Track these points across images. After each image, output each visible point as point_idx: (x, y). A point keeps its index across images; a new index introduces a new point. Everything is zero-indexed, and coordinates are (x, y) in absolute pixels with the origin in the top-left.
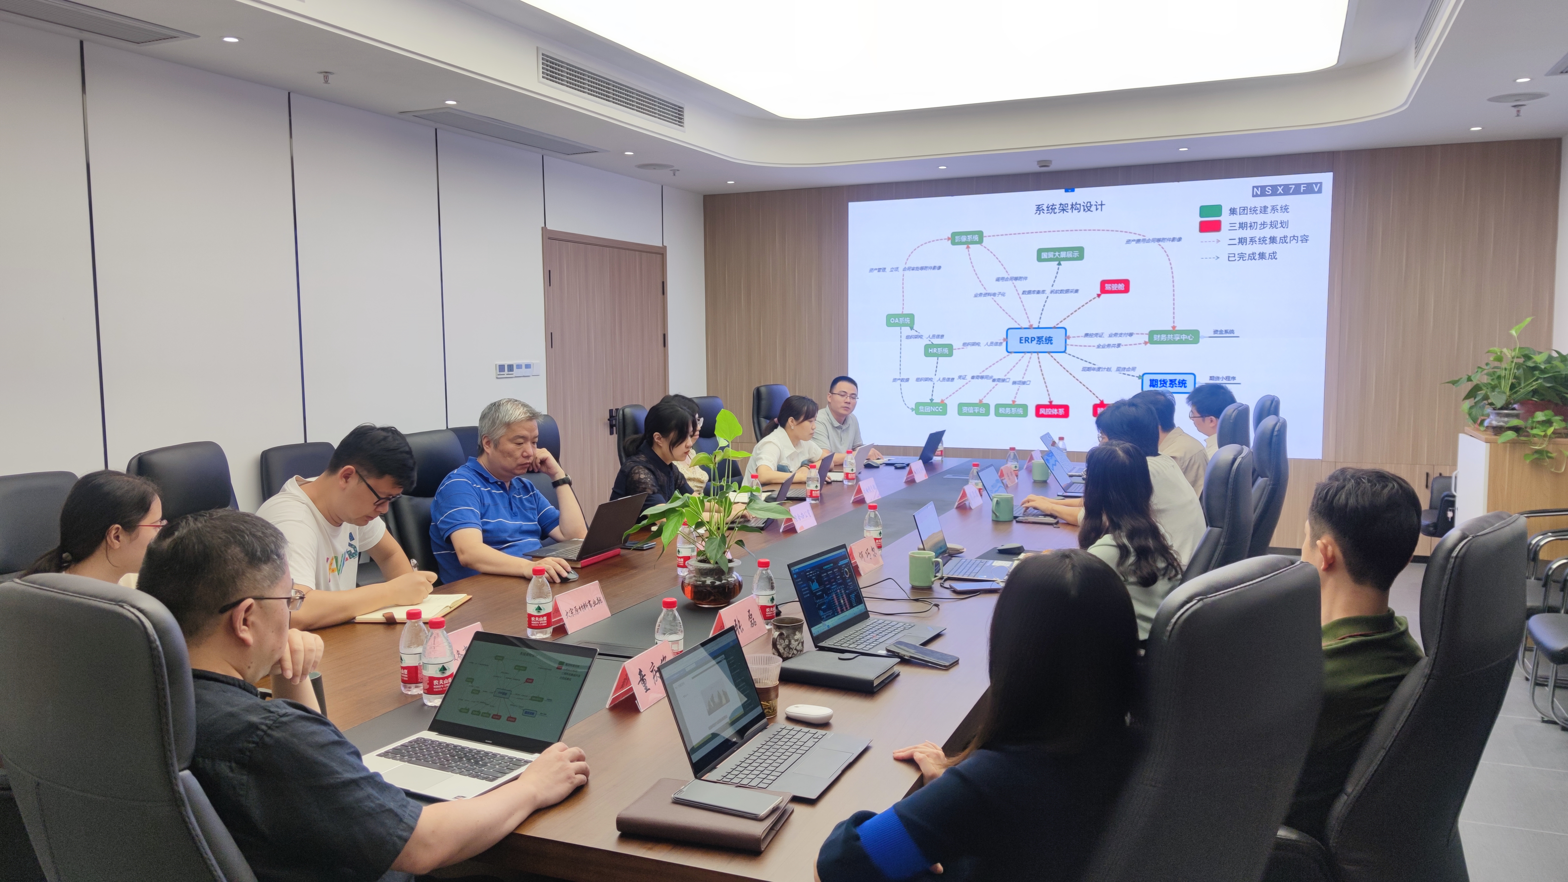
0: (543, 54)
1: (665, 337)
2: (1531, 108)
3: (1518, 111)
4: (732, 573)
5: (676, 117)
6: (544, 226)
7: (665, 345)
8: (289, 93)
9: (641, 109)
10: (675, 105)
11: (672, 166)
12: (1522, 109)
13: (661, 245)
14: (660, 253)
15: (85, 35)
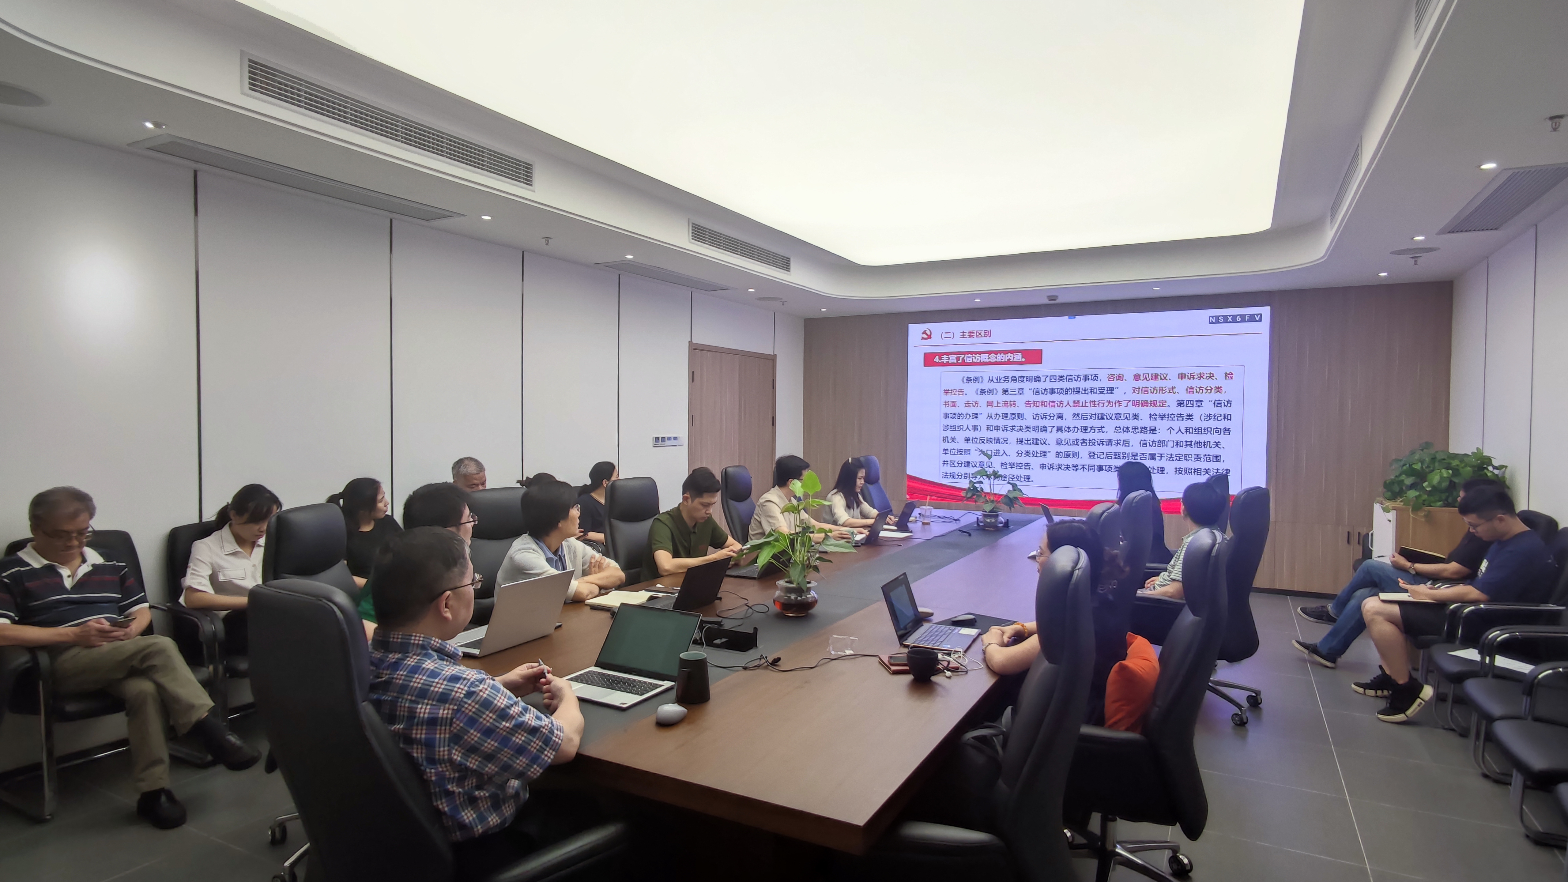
0: (692, 223)
1: (774, 419)
2: (1425, 259)
3: (1416, 261)
4: (810, 591)
5: (784, 265)
6: (690, 340)
7: (773, 425)
8: (523, 252)
9: (759, 260)
10: (784, 257)
11: (781, 299)
12: (1419, 260)
13: (773, 354)
14: (772, 359)
15: (393, 215)
